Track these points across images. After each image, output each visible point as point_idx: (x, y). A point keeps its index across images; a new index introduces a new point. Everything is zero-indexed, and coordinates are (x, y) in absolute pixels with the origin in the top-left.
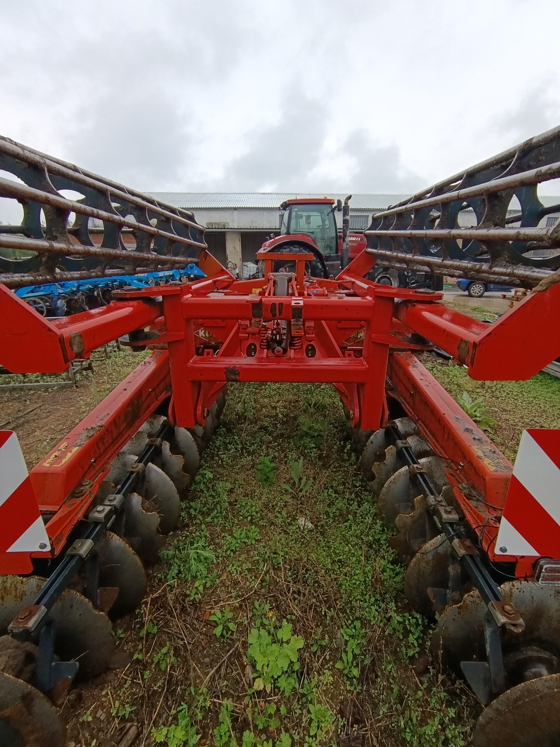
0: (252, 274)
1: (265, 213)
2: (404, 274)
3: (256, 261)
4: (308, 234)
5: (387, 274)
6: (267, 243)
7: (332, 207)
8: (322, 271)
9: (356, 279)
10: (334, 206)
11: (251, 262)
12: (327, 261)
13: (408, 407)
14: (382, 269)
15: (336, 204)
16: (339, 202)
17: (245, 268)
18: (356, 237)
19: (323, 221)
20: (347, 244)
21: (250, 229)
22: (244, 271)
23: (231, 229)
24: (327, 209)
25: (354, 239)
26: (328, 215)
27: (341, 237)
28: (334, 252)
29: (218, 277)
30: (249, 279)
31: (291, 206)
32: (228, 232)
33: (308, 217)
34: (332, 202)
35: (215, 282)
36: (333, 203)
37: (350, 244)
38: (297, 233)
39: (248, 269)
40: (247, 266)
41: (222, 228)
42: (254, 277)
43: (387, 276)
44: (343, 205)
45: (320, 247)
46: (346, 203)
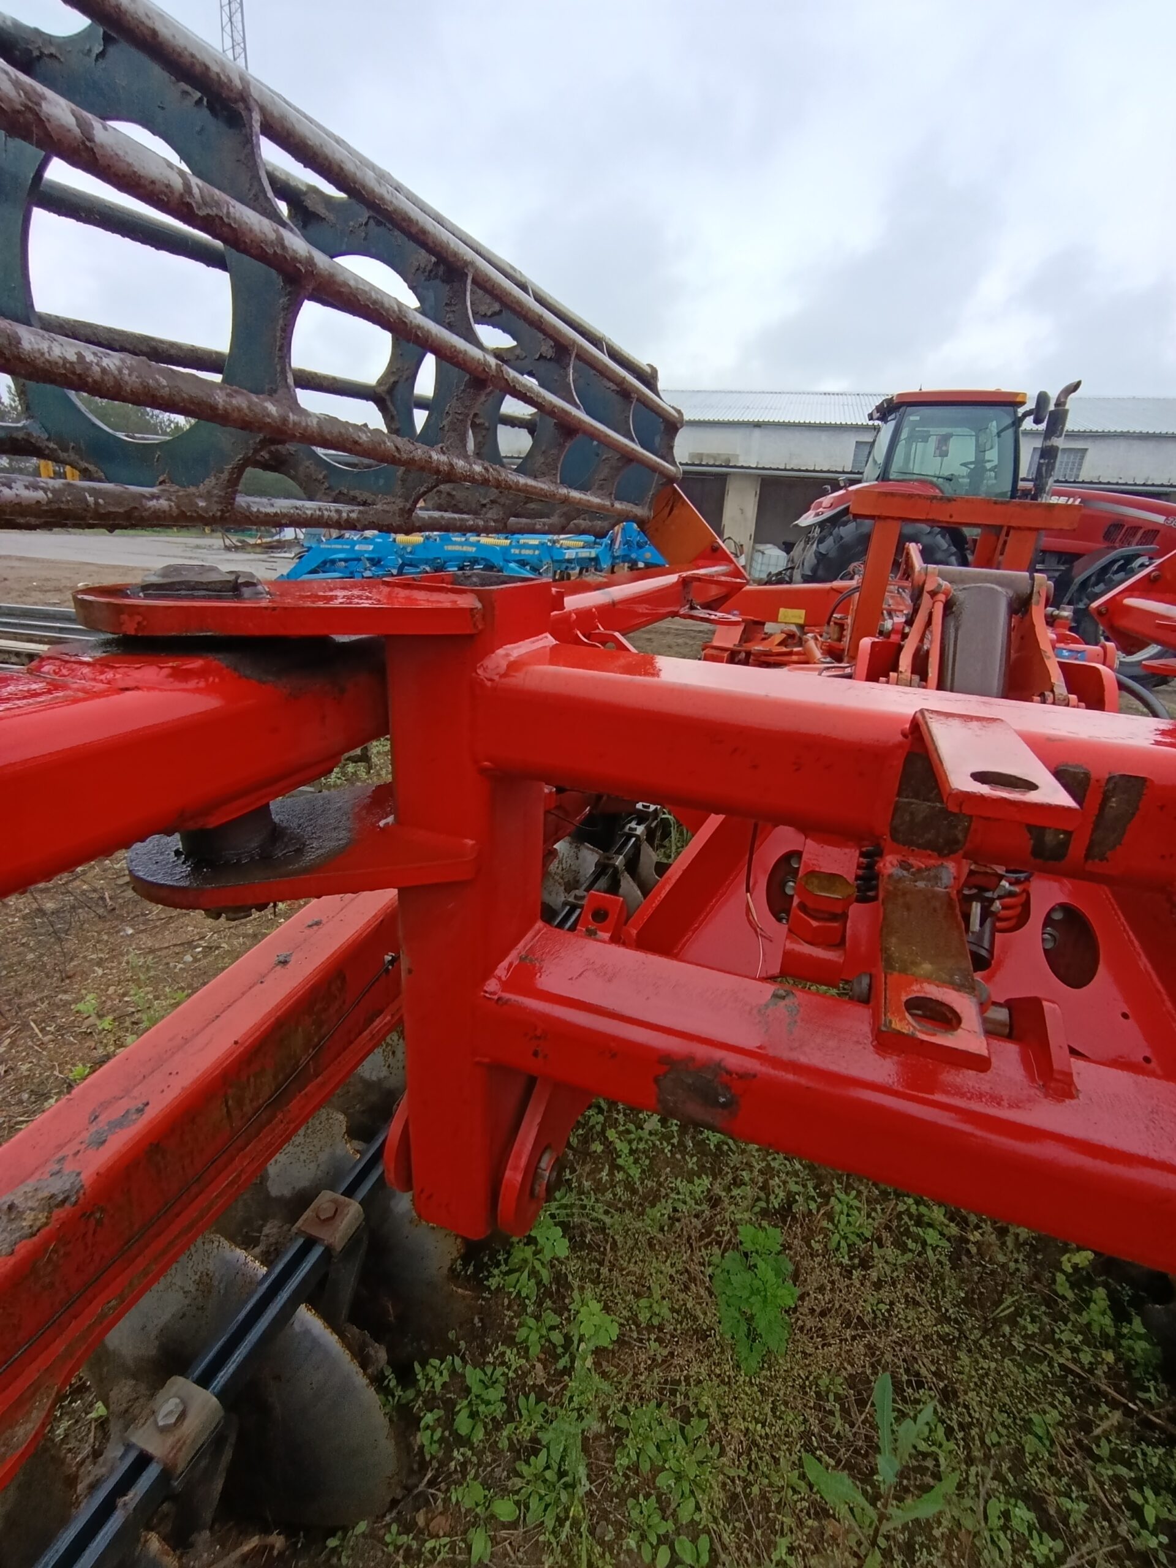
0: (774, 571)
1: (824, 437)
3: (784, 543)
4: (936, 480)
6: (826, 500)
7: (1015, 412)
10: (1021, 411)
11: (774, 544)
15: (1031, 405)
16: (1042, 398)
17: (758, 557)
18: (1069, 495)
19: (980, 450)
21: (785, 470)
22: (754, 564)
23: (742, 467)
24: (995, 421)
25: (1063, 500)
26: (999, 435)
27: (1025, 493)
29: (698, 568)
30: (768, 582)
31: (902, 409)
32: (734, 474)
33: (945, 439)
34: (1018, 399)
35: (685, 582)
36: (1022, 403)
38: (907, 477)
39: (766, 560)
40: (763, 553)
41: (721, 466)
42: (779, 579)
44: (1052, 407)
46: (1060, 403)
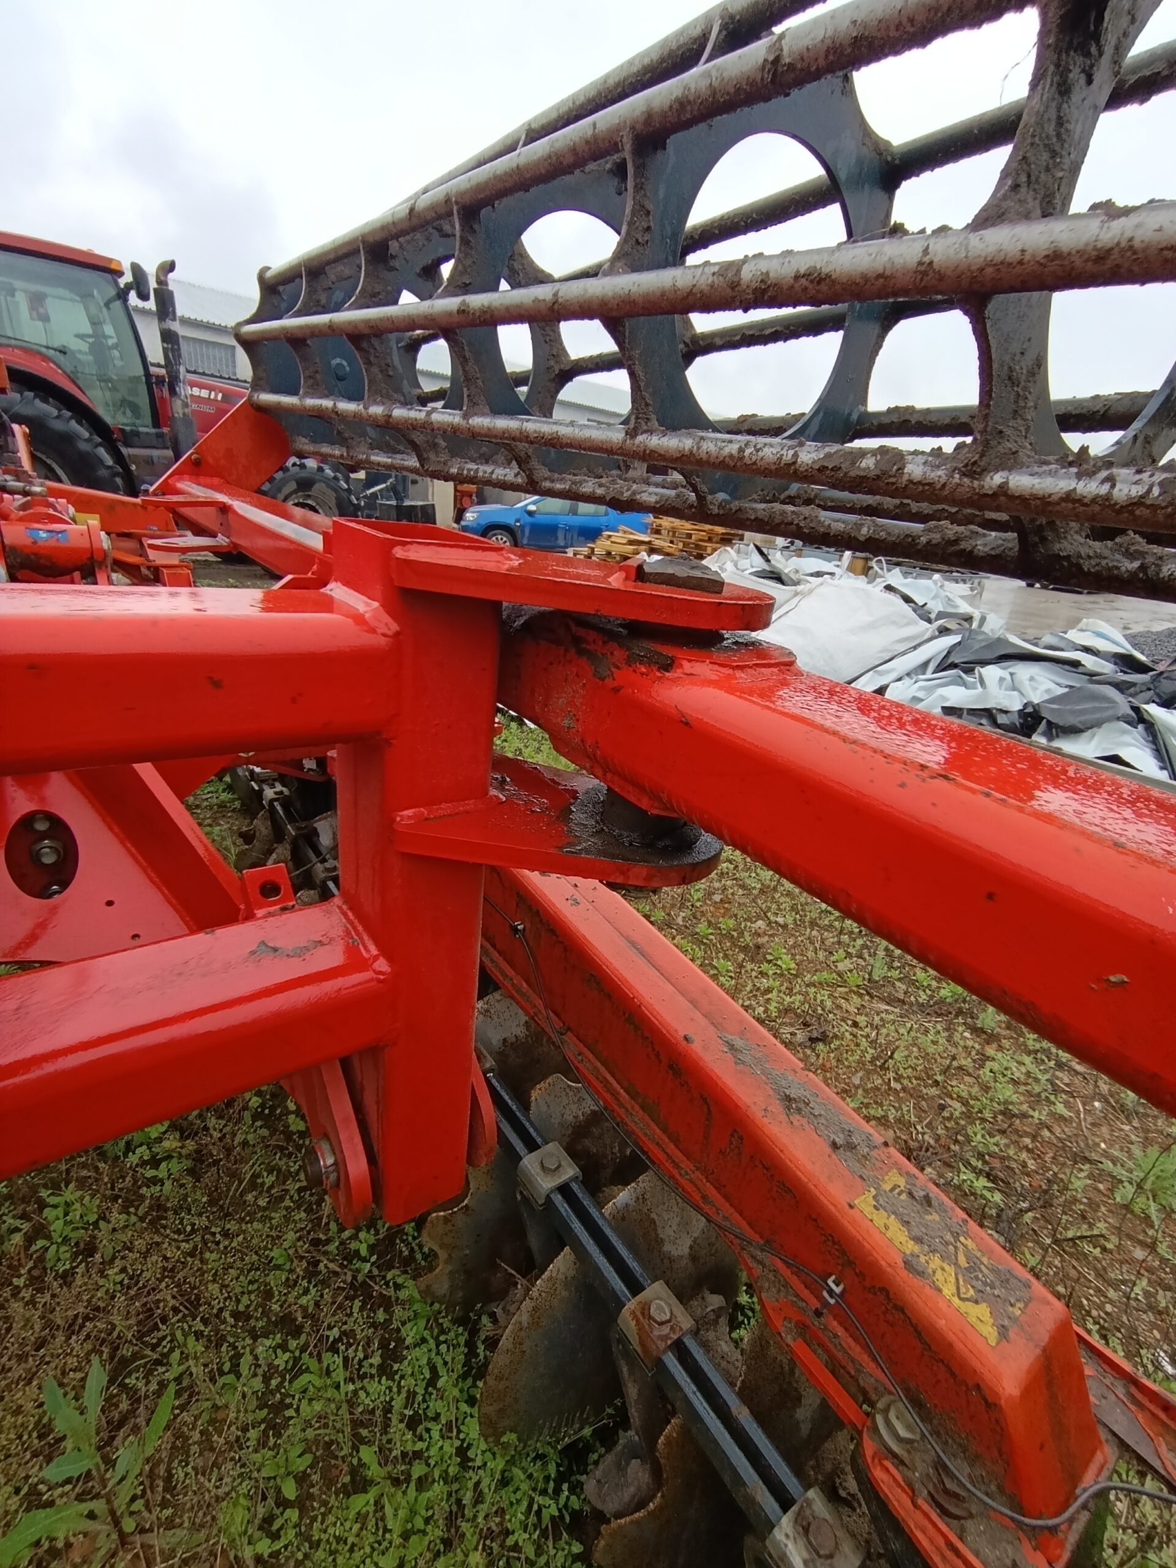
2: (350, 501)
4: (44, 350)
5: (309, 496)
7: (116, 284)
8: (118, 474)
9: (231, 495)
10: (122, 282)
12: (127, 445)
13: (511, 973)
14: (293, 486)
15: (127, 278)
16: (138, 271)
18: (210, 388)
19: (95, 323)
20: (186, 405)
24: (102, 289)
25: (204, 393)
26: (107, 306)
27: (160, 380)
28: (148, 420)
33: (39, 298)
34: (113, 267)
36: (120, 274)
37: (194, 406)
43: (309, 502)
44: (153, 284)
45: (98, 400)
46: (160, 281)
